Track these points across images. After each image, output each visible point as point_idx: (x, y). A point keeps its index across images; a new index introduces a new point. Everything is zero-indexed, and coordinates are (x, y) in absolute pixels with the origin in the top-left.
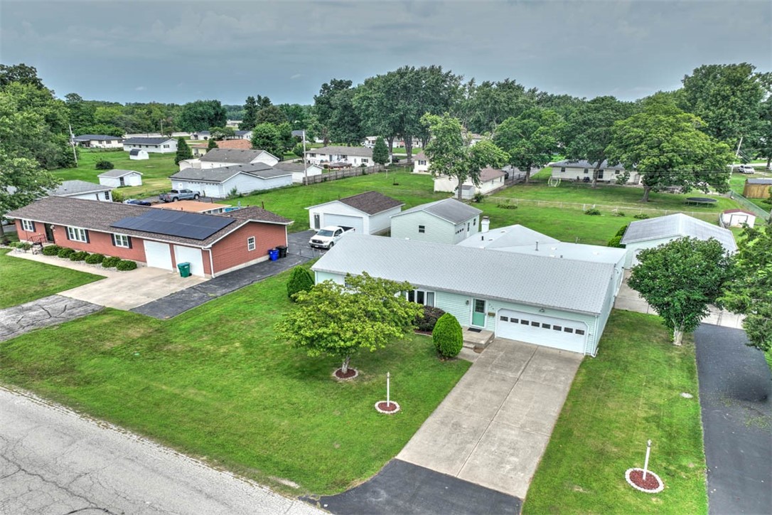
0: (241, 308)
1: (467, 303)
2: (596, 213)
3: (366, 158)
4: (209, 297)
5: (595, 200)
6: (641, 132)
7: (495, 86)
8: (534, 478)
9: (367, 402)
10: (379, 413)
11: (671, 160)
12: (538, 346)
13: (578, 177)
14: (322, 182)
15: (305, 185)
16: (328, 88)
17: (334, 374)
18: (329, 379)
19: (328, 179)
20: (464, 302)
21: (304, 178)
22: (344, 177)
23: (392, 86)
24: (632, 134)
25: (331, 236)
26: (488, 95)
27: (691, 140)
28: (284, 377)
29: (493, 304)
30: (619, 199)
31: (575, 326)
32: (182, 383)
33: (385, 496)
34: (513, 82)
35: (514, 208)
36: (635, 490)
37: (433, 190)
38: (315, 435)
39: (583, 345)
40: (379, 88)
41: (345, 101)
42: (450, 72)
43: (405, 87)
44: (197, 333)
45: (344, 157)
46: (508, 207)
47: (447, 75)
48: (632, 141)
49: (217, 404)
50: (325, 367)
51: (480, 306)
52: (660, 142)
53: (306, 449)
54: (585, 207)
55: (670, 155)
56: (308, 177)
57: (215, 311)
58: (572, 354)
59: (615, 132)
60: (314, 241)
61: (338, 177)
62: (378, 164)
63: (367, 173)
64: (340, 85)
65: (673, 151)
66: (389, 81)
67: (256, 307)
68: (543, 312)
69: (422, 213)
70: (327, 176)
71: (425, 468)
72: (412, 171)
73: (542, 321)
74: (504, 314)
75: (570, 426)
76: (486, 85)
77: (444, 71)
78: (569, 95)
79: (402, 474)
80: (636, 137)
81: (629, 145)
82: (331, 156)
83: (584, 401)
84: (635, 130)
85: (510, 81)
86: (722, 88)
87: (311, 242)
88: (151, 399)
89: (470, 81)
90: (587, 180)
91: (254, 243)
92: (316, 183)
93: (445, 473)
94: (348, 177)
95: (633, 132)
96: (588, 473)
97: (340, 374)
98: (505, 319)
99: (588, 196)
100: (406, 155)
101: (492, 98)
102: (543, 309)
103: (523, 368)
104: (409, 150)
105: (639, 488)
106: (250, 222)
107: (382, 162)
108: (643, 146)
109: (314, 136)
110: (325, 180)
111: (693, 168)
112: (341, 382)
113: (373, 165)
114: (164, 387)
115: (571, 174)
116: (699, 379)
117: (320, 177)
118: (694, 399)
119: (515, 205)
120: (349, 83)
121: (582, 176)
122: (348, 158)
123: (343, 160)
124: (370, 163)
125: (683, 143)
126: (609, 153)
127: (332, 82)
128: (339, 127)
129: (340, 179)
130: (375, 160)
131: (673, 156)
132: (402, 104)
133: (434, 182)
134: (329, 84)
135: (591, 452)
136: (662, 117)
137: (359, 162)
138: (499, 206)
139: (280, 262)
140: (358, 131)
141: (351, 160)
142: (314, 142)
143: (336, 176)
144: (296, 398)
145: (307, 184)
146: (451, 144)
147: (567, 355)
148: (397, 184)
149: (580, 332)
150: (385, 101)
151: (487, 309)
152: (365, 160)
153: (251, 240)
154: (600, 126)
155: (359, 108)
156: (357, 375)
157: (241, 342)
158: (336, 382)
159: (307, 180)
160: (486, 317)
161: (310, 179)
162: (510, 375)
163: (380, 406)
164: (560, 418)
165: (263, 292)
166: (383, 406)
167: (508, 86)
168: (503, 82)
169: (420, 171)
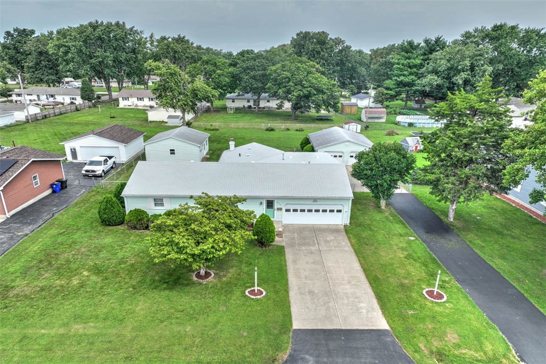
0: (60, 240)
1: (261, 203)
2: (272, 130)
3: (74, 97)
4: (19, 236)
5: (264, 120)
6: (289, 74)
7: (170, 40)
8: (383, 313)
9: (238, 293)
10: (253, 299)
11: (310, 93)
12: (313, 225)
13: (244, 106)
14: (43, 118)
15: (28, 122)
16: (12, 36)
17: (195, 279)
18: (194, 283)
19: (48, 116)
20: (259, 203)
21: (26, 116)
22: (61, 114)
23: (88, 36)
24: (283, 76)
25: (101, 165)
26: (169, 46)
27: (319, 79)
28: (155, 290)
29: (280, 201)
30: (278, 119)
31: (335, 208)
32: (61, 322)
33: (311, 358)
34: (184, 37)
35: (217, 130)
36: (436, 303)
37: (148, 120)
38: (221, 331)
39: (342, 219)
40: (75, 38)
41: (39, 47)
42: (134, 27)
43: (100, 38)
44: (34, 271)
45: (52, 96)
46: (213, 130)
47: (131, 29)
48: (284, 80)
49: (114, 331)
50: (182, 274)
51: (270, 204)
52: (301, 81)
53: (223, 344)
54: (264, 126)
55: (309, 89)
56: (31, 115)
57: (35, 248)
58: (336, 226)
59: (270, 75)
60: (87, 171)
61: (56, 114)
62: (87, 101)
63: (79, 109)
64: (25, 34)
65: (310, 86)
66: (85, 32)
67: (75, 237)
68: (316, 201)
69: (172, 139)
70: (46, 113)
71: (318, 329)
72: (118, 106)
73: (314, 208)
74: (288, 207)
75: (374, 273)
76: (163, 38)
77: (128, 26)
78: (211, 47)
79: (308, 338)
80: (287, 78)
81: (282, 83)
82: (38, 96)
83: (368, 255)
84: (284, 73)
85: (182, 36)
86: (315, 46)
87: (83, 172)
88: (37, 347)
89: (150, 35)
90: (250, 107)
91: (38, 180)
92: (38, 120)
93: (332, 328)
94: (65, 113)
95: (283, 74)
96: (407, 301)
97: (198, 276)
98: (288, 210)
99: (258, 118)
100: (107, 93)
101: (172, 49)
102: (315, 200)
103: (316, 242)
104: (109, 88)
105: (437, 301)
106: (33, 161)
107: (90, 100)
108: (291, 83)
109: (6, 78)
110: (45, 117)
111: (322, 98)
112: (205, 283)
113: (81, 102)
114: (43, 331)
115: (239, 104)
116: (410, 227)
117: (41, 115)
118: (417, 239)
119: (217, 128)
120: (33, 32)
121: (246, 104)
122: (56, 97)
123: (51, 99)
124: (79, 101)
125: (314, 81)
126: (269, 88)
127: (15, 30)
128: (36, 70)
129: (58, 115)
130: (83, 98)
131: (311, 90)
132: (99, 52)
133: (147, 114)
134: (12, 32)
135: (398, 287)
136: (299, 65)
137: (67, 100)
138: (206, 129)
139: (64, 193)
140: (57, 74)
141: (59, 99)
142: (7, 83)
143: (55, 113)
144: (181, 305)
145: (30, 121)
146: (174, 84)
147: (334, 227)
148: (114, 117)
149: (339, 211)
150: (84, 49)
151: (276, 206)
152: (73, 99)
153: (35, 178)
154: (259, 70)
155: (56, 54)
156: (213, 275)
157: (89, 270)
158: (201, 284)
159: (29, 118)
160: (275, 211)
161: (32, 117)
162: (313, 248)
163: (250, 292)
164: (364, 270)
165: (70, 222)
166: (252, 292)
167: (180, 40)
168: (177, 37)
169: (125, 106)
